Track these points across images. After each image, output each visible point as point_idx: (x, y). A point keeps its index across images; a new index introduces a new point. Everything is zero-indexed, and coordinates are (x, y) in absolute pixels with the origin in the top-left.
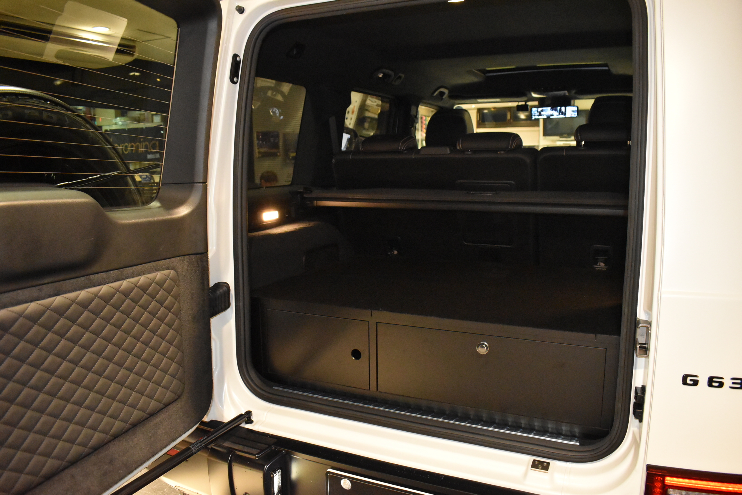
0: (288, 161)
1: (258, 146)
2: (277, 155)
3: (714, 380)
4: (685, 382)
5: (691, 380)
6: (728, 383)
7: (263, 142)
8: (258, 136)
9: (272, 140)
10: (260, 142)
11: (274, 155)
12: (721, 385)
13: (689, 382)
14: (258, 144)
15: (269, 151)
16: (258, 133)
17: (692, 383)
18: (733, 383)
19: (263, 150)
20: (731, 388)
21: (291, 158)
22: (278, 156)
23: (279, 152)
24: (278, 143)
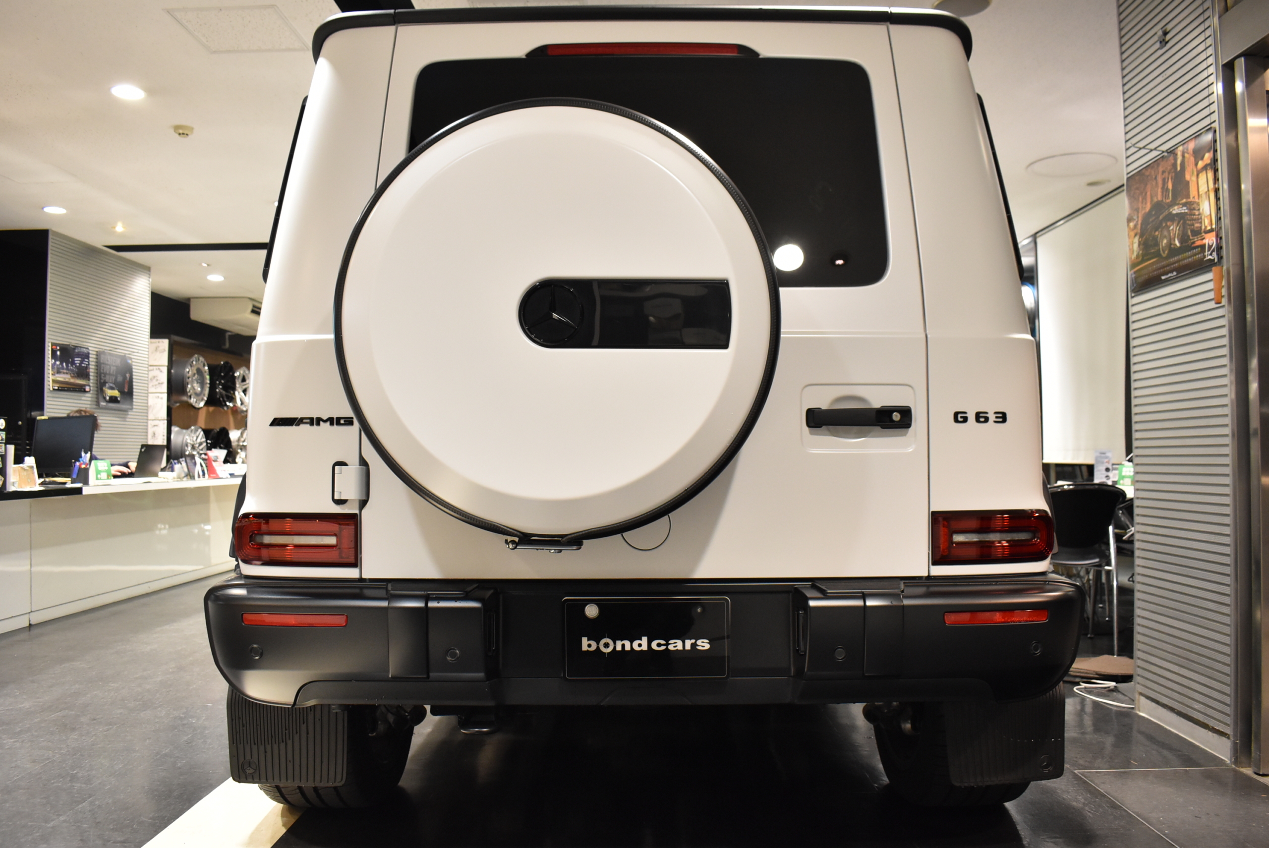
0: (103, 404)
1: (53, 368)
2: (85, 391)
3: (981, 415)
4: (956, 420)
5: (961, 417)
6: (992, 417)
7: (61, 363)
8: (54, 352)
9: (77, 360)
10: (58, 363)
11: (81, 389)
12: (987, 420)
13: (960, 419)
14: (53, 365)
15: (72, 380)
16: (53, 344)
17: (962, 420)
18: (997, 417)
19: (60, 377)
20: (995, 422)
21: (108, 398)
22: (87, 392)
23: (89, 385)
24: (87, 367)
